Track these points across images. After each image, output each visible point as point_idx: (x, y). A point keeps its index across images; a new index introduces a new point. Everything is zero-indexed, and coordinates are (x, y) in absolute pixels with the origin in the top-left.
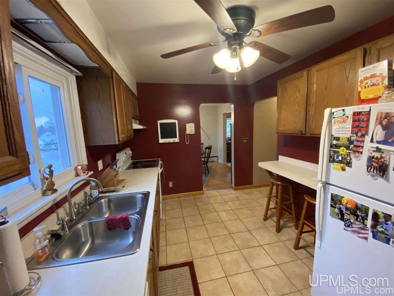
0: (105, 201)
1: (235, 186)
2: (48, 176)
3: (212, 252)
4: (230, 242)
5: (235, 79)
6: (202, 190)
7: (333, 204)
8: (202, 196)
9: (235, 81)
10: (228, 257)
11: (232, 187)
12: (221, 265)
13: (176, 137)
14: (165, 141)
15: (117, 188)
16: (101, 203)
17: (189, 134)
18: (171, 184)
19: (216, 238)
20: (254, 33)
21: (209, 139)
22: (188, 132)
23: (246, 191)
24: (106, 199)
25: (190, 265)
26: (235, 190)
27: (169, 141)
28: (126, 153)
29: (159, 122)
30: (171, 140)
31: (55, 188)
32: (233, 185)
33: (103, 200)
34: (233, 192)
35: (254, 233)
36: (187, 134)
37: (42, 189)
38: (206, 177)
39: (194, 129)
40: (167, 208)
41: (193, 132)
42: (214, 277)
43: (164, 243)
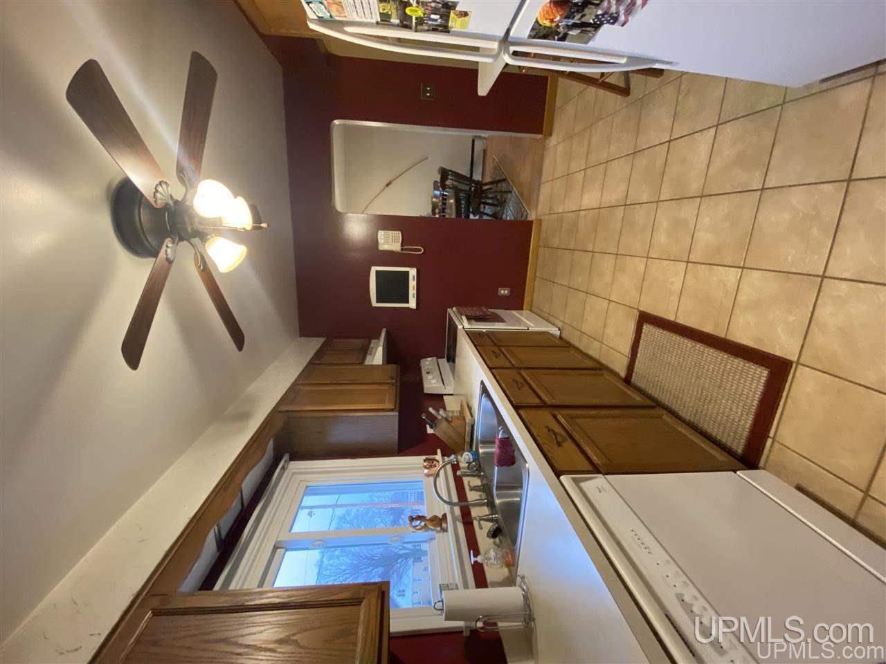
0: (481, 448)
1: (541, 133)
2: (423, 524)
3: (640, 265)
5: (263, 225)
6: (531, 222)
7: (556, 38)
8: (544, 226)
10: (662, 238)
11: (541, 139)
12: (667, 260)
13: (407, 273)
14: (414, 297)
15: (469, 423)
16: (484, 453)
17: (402, 245)
18: (504, 292)
19: (623, 241)
21: (427, 158)
22: (396, 247)
24: (480, 445)
26: (551, 134)
27: (414, 289)
28: (428, 373)
29: (374, 304)
30: (413, 284)
31: (441, 517)
32: (539, 136)
33: (481, 451)
34: (553, 141)
35: (642, 141)
36: (402, 250)
37: (438, 532)
38: (511, 192)
39: (390, 232)
40: (546, 309)
41: (398, 234)
42: (677, 286)
43: (597, 344)
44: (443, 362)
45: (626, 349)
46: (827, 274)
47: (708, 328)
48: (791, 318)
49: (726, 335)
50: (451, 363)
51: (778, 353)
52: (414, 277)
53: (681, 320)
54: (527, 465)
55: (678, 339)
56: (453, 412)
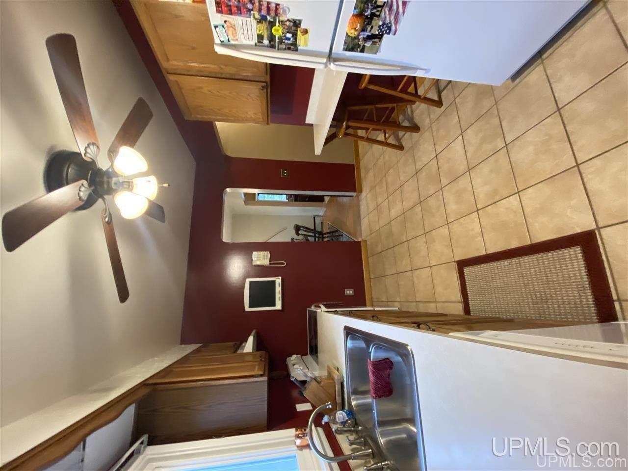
1: (356, 192)
3: (445, 231)
4: (432, 202)
5: (166, 185)
6: (359, 243)
7: (359, 49)
8: (368, 243)
9: (169, 185)
10: (452, 207)
11: (356, 196)
12: (462, 217)
13: (274, 282)
14: (279, 300)
15: (338, 379)
17: (270, 261)
18: (349, 292)
19: (426, 223)
20: (91, 153)
22: (266, 262)
23: (363, 174)
25: (462, 265)
26: (362, 192)
27: (279, 294)
28: (294, 365)
29: (247, 309)
30: (278, 289)
32: (354, 194)
33: (353, 403)
34: (364, 194)
35: (419, 165)
36: (270, 264)
38: (342, 235)
39: (262, 252)
40: (384, 299)
41: (267, 254)
42: (478, 229)
43: (432, 305)
45: (458, 296)
46: (579, 163)
47: (514, 244)
48: (573, 202)
49: (531, 241)
51: (579, 230)
53: (491, 251)
55: (495, 264)
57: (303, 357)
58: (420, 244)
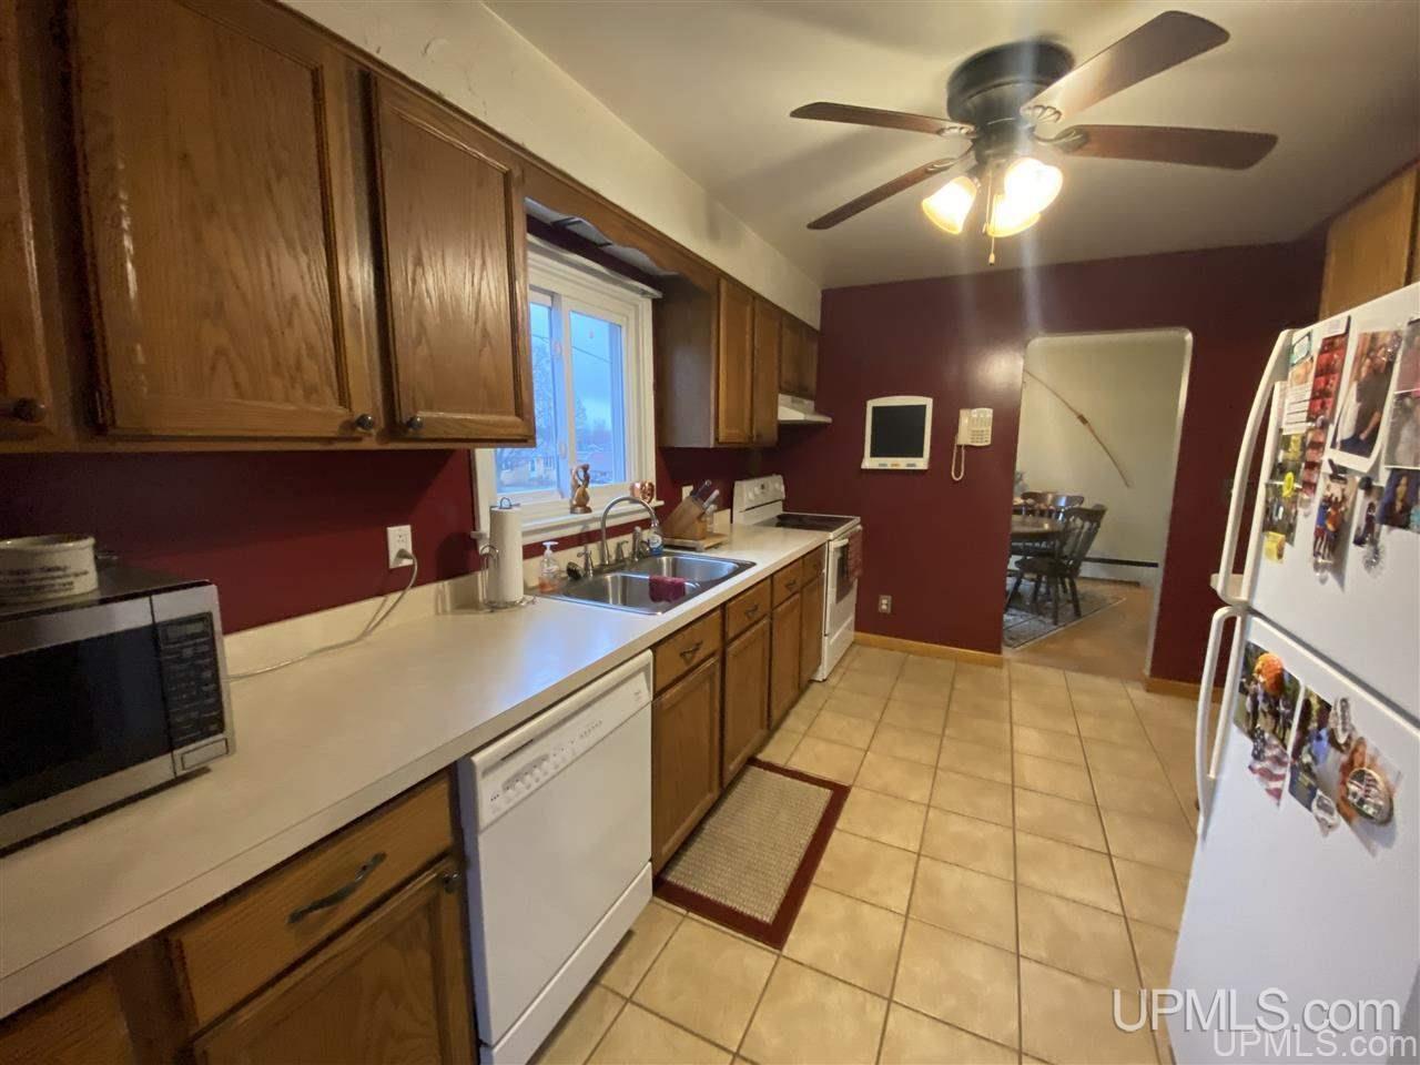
0: (668, 560)
2: (581, 483)
5: (992, 257)
6: (999, 652)
8: (992, 670)
11: (1143, 675)
13: (919, 454)
14: (881, 465)
15: (698, 545)
16: (661, 563)
17: (967, 447)
18: (885, 604)
19: (956, 776)
21: (1127, 484)
22: (964, 437)
24: (671, 558)
26: (1148, 691)
27: (893, 465)
28: (763, 487)
29: (871, 404)
30: (902, 463)
31: (588, 505)
32: (1147, 672)
33: (664, 559)
36: (960, 447)
37: (571, 501)
39: (990, 428)
40: (856, 665)
41: (985, 440)
42: (884, 838)
43: (803, 728)
44: (778, 510)
45: (796, 764)
46: (893, 1004)
47: (824, 865)
48: (837, 956)
49: (815, 884)
50: (777, 521)
51: (791, 937)
52: (913, 465)
53: (835, 836)
54: (659, 613)
55: (811, 829)
56: (711, 523)
57: (780, 503)
58: (923, 753)
